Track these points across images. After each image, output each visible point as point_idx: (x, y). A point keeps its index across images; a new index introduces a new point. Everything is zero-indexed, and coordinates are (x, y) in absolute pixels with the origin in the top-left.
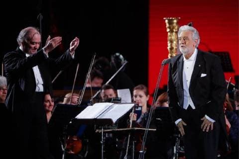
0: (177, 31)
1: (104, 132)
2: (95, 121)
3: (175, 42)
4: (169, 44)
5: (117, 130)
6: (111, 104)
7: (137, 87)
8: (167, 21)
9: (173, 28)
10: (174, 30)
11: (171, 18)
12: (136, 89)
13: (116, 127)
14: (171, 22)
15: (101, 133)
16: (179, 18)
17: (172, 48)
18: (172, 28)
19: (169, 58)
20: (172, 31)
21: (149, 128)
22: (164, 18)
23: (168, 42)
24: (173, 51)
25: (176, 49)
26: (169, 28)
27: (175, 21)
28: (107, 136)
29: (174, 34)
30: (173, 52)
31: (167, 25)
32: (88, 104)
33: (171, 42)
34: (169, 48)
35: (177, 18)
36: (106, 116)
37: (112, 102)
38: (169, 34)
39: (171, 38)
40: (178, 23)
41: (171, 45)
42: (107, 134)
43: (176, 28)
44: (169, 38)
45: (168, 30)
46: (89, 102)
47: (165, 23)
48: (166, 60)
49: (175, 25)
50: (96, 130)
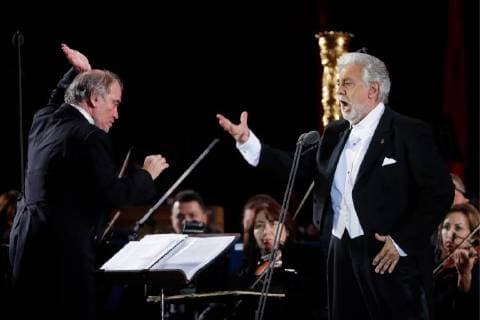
1: (165, 301)
2: (144, 275)
4: (326, 93)
5: (195, 295)
8: (322, 41)
9: (336, 57)
11: (332, 33)
14: (331, 44)
15: (160, 302)
16: (352, 35)
17: (331, 101)
18: (333, 55)
19: (326, 123)
20: (332, 63)
22: (317, 36)
23: (324, 88)
24: (334, 106)
26: (328, 56)
27: (341, 41)
28: (172, 310)
31: (324, 50)
32: (130, 237)
33: (332, 87)
34: (324, 101)
35: (345, 35)
36: (172, 263)
37: (184, 233)
38: (326, 70)
41: (331, 94)
44: (327, 79)
45: (324, 61)
46: (132, 232)
49: (339, 49)
50: (147, 297)
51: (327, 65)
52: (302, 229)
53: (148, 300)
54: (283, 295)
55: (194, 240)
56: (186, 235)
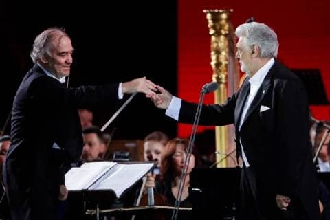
0: (227, 32)
1: (100, 214)
3: (224, 53)
4: (214, 57)
5: (123, 209)
6: (111, 164)
7: (150, 136)
8: (209, 16)
9: (221, 28)
10: (223, 32)
11: (216, 11)
12: (149, 140)
13: (122, 205)
14: (216, 18)
15: (95, 215)
16: (232, 10)
17: (218, 64)
18: (218, 27)
19: (214, 80)
20: (218, 34)
21: (180, 207)
22: (205, 11)
23: (213, 53)
24: (220, 68)
25: (226, 65)
26: (214, 27)
27: (224, 16)
29: (222, 38)
30: (220, 71)
31: (210, 23)
32: (73, 165)
33: (218, 52)
34: (213, 63)
35: (227, 11)
36: (104, 186)
37: (115, 161)
38: (213, 38)
39: (217, 46)
40: (228, 20)
41: (218, 58)
42: (105, 217)
43: (227, 27)
44: (214, 45)
45: (212, 32)
47: (207, 20)
48: (208, 85)
49: (223, 22)
50: (86, 211)
51: (214, 35)
52: (205, 158)
53: (87, 213)
54: (191, 209)
55: (122, 166)
56: (116, 163)
